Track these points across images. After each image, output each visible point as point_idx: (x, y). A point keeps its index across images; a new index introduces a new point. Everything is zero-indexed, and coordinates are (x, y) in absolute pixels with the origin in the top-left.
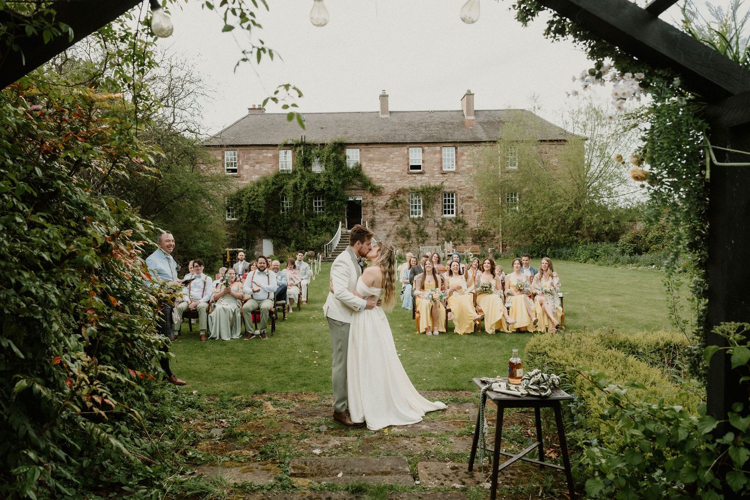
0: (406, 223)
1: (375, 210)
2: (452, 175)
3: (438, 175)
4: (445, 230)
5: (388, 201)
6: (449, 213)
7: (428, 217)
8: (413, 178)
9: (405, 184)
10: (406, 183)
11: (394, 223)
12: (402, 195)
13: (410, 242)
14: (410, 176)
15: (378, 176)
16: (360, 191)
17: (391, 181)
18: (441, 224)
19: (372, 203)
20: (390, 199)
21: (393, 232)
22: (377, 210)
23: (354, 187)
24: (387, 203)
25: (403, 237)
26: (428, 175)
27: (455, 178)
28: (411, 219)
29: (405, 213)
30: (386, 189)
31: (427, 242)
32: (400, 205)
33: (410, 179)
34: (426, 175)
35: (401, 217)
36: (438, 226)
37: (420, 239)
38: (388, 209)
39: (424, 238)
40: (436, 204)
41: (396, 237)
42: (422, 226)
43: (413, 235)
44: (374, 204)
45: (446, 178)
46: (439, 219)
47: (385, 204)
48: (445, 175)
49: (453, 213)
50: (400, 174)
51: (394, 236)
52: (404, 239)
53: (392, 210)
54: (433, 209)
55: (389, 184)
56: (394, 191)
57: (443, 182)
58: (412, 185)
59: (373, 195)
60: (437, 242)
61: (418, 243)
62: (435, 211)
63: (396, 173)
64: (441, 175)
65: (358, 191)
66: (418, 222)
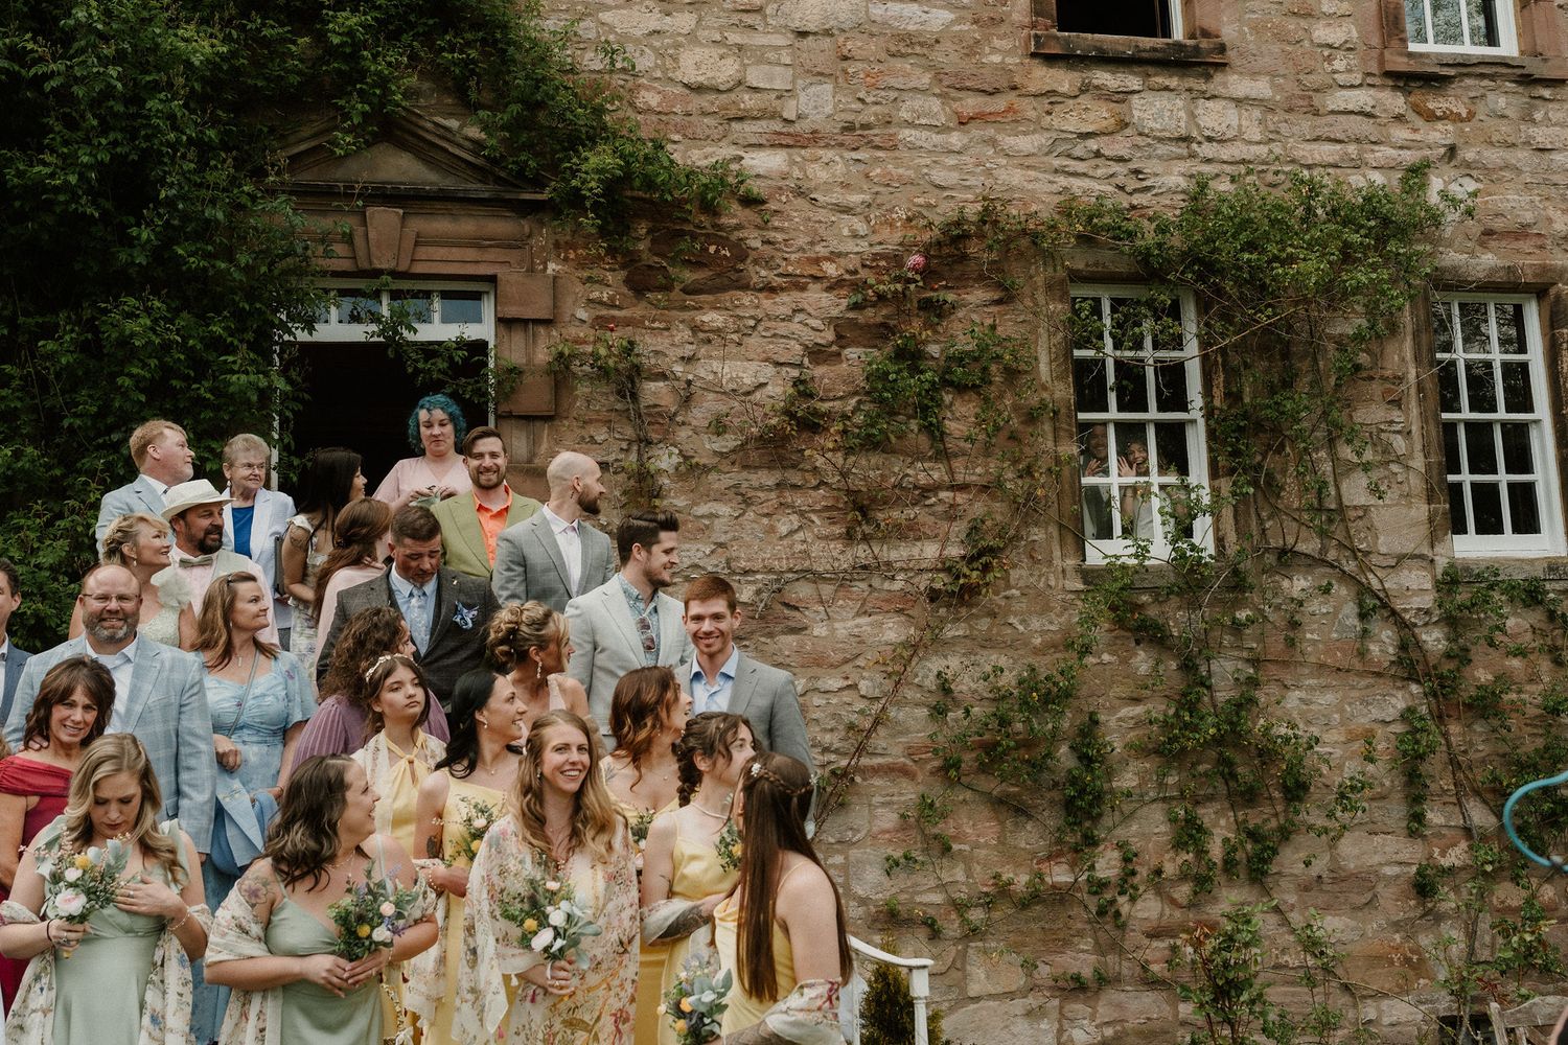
0: (1039, 627)
1: (665, 460)
2: (1504, 99)
3: (1361, 98)
4: (1485, 706)
5: (817, 354)
6: (1489, 524)
7: (1287, 558)
8: (1099, 115)
9: (1016, 177)
10: (1025, 161)
11: (893, 631)
12: (978, 295)
13: (1107, 865)
14: (1063, 80)
15: (696, 65)
16: (467, 226)
17: (853, 133)
18: (1434, 639)
19: (626, 378)
20: (847, 330)
21: (889, 748)
22: (691, 470)
23: (399, 167)
24: (803, 389)
25: (1012, 808)
26: (1261, 88)
27: (1541, 135)
28: (1089, 576)
29: (1027, 508)
30: (795, 219)
31: (1290, 861)
32: (960, 417)
33: (1071, 121)
34: (1237, 84)
35: (984, 556)
36: (1409, 664)
37: (1220, 828)
38: (822, 453)
39: (1264, 817)
40: (1371, 414)
41: (927, 808)
42: (1225, 671)
43: (1127, 780)
44: (654, 392)
45: (1439, 135)
46: (1414, 589)
47: (778, 389)
48: (1435, 104)
49: (1527, 522)
50: (948, 57)
51: (908, 793)
52: (1030, 837)
53: (868, 469)
54: (1342, 469)
55: (826, 169)
56: (892, 239)
57: (1417, 173)
58: (1090, 187)
59: (640, 284)
60: (1412, 853)
61: (1203, 884)
62: (1355, 491)
63: (908, 39)
64: (1397, 102)
65: (441, 225)
66: (1177, 620)
